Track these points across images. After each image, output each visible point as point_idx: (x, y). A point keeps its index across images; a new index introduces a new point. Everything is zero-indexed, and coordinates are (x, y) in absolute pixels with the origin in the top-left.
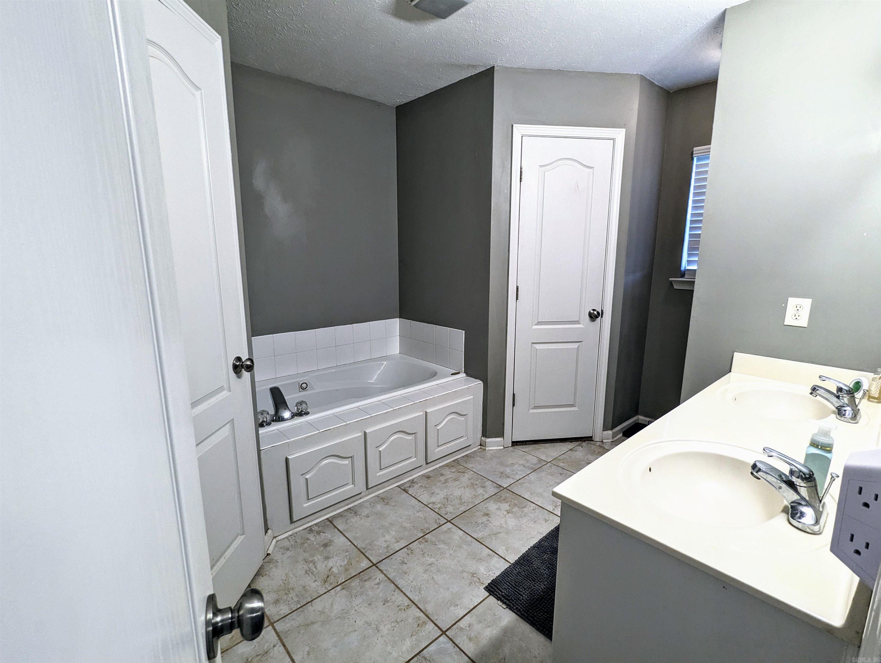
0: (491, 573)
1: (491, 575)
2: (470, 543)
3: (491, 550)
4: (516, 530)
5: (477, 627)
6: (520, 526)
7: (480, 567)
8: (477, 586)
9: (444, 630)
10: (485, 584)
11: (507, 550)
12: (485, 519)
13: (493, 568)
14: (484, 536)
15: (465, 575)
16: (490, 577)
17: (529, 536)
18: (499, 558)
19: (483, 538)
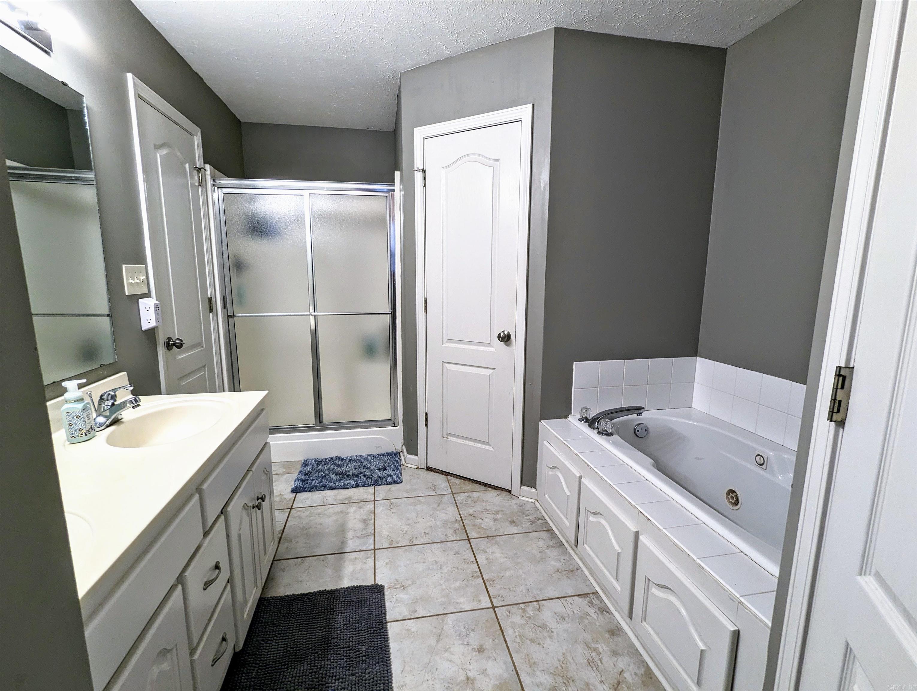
0: (394, 600)
1: (392, 599)
2: (444, 606)
3: (419, 618)
4: (429, 662)
5: (359, 566)
6: (432, 673)
7: (408, 596)
8: (391, 583)
9: (376, 551)
10: (387, 589)
11: (408, 630)
12: (475, 644)
13: (398, 605)
14: (444, 623)
15: (409, 582)
16: (391, 596)
17: (407, 668)
18: (403, 616)
19: (443, 621)
